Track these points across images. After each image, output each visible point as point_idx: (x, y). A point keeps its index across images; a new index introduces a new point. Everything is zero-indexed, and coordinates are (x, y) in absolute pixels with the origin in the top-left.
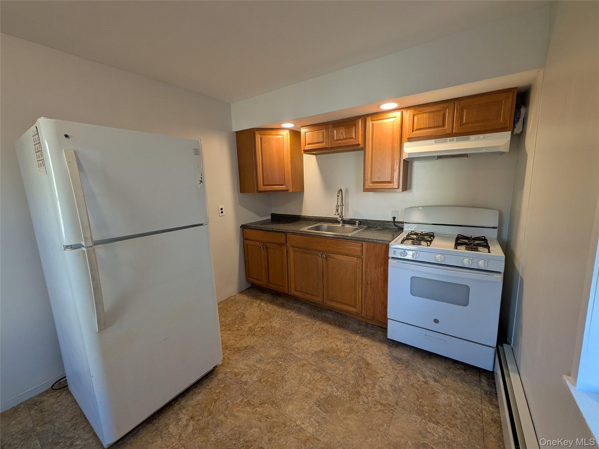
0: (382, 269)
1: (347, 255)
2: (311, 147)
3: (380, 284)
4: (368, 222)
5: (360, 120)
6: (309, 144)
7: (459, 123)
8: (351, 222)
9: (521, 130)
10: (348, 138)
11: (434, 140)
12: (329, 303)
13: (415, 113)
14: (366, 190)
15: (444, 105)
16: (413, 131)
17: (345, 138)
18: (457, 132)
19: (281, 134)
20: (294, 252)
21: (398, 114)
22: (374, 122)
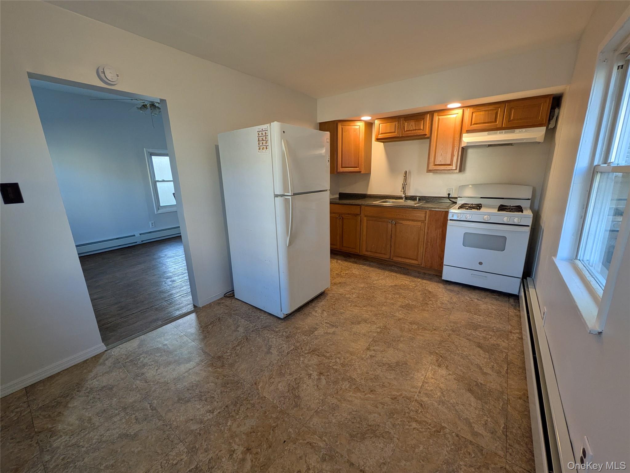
0: (441, 230)
1: (413, 220)
2: (384, 136)
3: (438, 241)
4: (427, 198)
5: (428, 115)
6: (382, 134)
7: (508, 119)
8: (413, 198)
9: (554, 126)
10: (417, 130)
11: (487, 132)
12: (395, 259)
13: (474, 111)
14: (429, 171)
15: (497, 106)
16: (471, 125)
17: (414, 129)
18: (506, 126)
19: (358, 125)
20: (367, 220)
21: (460, 111)
22: (440, 117)
